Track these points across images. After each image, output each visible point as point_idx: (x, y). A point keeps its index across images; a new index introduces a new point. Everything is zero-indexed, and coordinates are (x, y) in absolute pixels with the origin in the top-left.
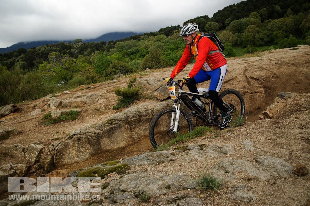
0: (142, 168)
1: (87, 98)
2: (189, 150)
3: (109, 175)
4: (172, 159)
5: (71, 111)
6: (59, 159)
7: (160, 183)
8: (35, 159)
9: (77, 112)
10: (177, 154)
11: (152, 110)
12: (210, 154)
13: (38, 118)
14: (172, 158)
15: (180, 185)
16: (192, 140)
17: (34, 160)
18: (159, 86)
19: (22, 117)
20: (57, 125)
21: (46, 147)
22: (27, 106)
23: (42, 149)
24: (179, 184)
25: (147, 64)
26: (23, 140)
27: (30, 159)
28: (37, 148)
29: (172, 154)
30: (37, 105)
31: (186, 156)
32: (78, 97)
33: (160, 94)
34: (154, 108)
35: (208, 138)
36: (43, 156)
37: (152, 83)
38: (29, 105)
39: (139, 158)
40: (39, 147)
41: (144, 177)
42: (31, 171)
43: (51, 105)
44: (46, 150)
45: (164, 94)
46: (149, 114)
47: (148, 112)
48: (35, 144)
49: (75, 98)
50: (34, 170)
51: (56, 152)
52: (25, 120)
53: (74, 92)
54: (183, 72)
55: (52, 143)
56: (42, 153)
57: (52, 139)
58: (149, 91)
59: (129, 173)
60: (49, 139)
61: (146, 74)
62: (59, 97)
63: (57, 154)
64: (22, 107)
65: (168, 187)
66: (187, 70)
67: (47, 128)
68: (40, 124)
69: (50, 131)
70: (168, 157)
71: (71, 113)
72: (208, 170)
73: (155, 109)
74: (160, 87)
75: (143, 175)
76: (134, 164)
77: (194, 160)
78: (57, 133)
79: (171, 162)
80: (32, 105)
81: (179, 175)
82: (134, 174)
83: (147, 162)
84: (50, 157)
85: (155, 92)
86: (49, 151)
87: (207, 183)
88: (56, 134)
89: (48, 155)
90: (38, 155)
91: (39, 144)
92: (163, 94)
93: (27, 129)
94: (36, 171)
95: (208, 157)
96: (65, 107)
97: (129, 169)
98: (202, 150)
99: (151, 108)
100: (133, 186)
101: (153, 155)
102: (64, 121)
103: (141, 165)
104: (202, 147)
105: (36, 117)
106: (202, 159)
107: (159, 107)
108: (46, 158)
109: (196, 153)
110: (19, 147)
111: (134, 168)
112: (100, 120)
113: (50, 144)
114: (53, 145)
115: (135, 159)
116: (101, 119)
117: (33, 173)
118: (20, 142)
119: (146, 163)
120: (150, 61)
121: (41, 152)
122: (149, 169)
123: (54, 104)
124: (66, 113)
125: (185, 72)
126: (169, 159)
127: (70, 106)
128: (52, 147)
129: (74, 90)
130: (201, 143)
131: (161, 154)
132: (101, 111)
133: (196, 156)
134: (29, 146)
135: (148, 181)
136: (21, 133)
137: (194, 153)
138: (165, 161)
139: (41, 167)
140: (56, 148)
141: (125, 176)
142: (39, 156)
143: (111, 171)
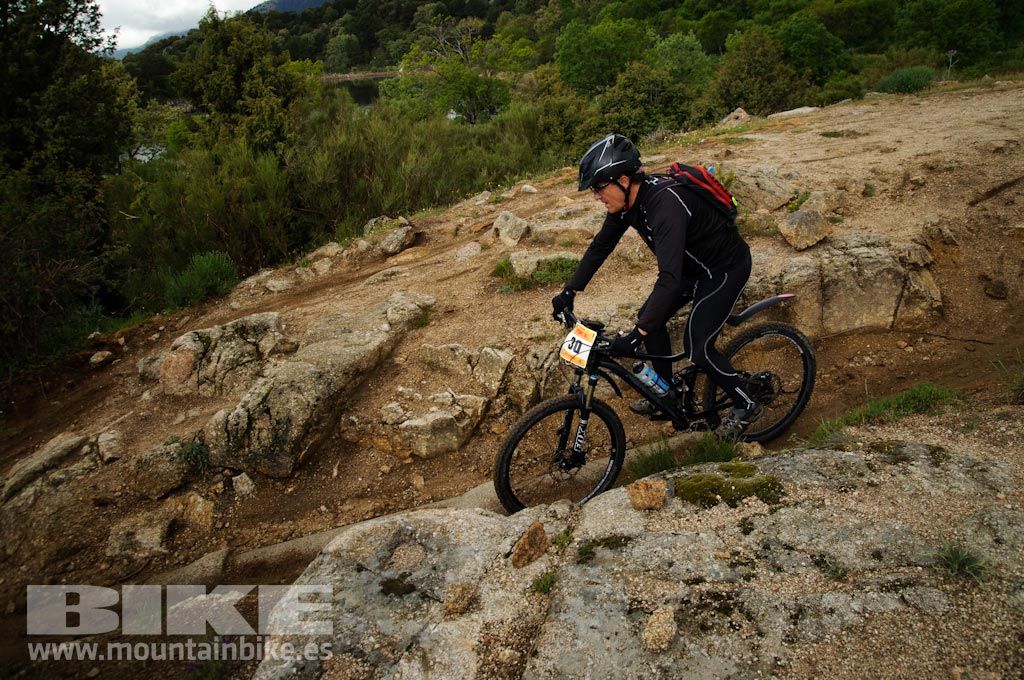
0: (811, 497)
1: (594, 222)
2: (906, 459)
3: (745, 501)
4: (872, 482)
5: (560, 259)
6: (551, 391)
7: (858, 542)
8: (498, 384)
9: (573, 261)
10: (880, 470)
11: (777, 280)
12: (957, 483)
13: (478, 271)
14: (872, 479)
15: (900, 555)
16: (906, 420)
17: (495, 386)
18: (787, 197)
19: (439, 262)
20: (528, 295)
21: (518, 358)
22: (440, 228)
23: (510, 365)
24: (898, 551)
25: (733, 83)
26: (462, 333)
27: (487, 384)
28: (499, 361)
29: (870, 466)
30: (461, 226)
31: (901, 477)
32: (569, 215)
33: (797, 231)
34: (781, 276)
35: (948, 425)
36: (514, 380)
37: (769, 184)
38: (442, 226)
39: (797, 466)
40: (505, 356)
41: (822, 521)
42: (492, 413)
43: (502, 233)
44: (520, 367)
45: (810, 230)
46: (770, 292)
47: (765, 285)
48: (493, 347)
49: (562, 218)
50: (498, 411)
51: (545, 375)
52: (450, 272)
53: (547, 188)
54: (854, 141)
55: (533, 351)
56: (512, 371)
57: (529, 336)
58: (762, 211)
59: (788, 505)
60: (521, 336)
61: (743, 140)
62: (511, 204)
63: (547, 378)
64: (427, 231)
65: (877, 555)
66: (867, 134)
67: (507, 302)
68: (490, 290)
69: (518, 313)
70: (861, 475)
71: (561, 266)
72: (955, 526)
73: (785, 281)
74: (791, 200)
75: (819, 514)
76: (791, 481)
77: (923, 494)
78: (537, 320)
79: (870, 488)
80: (450, 227)
81: (895, 530)
82: (799, 508)
83: (818, 480)
84: (531, 386)
85: (777, 213)
86: (529, 368)
87: (959, 565)
88: (533, 324)
89: (526, 378)
90: (503, 378)
91: (500, 348)
92: (806, 234)
93: (463, 302)
94: (503, 412)
95: (952, 490)
96: (540, 242)
97: (784, 494)
98: (937, 466)
99: (774, 274)
100: (806, 539)
101: (826, 461)
102: (544, 285)
103: (806, 487)
104: (937, 455)
105: (474, 266)
106: (940, 492)
107: (796, 276)
108: (523, 387)
109: (926, 475)
110: (461, 351)
111: (795, 491)
112: (637, 292)
113: (528, 351)
114: (535, 356)
115: (789, 468)
116: (638, 289)
117: (496, 416)
118: (458, 339)
119: (816, 482)
120: (743, 75)
121: (509, 369)
122: (827, 502)
123: (510, 231)
124: (549, 264)
125: (860, 139)
126: (865, 480)
127: (552, 242)
128: (535, 361)
129: (547, 183)
130: (934, 443)
131: (844, 462)
132: (636, 262)
133: (926, 484)
134: (480, 350)
135: (834, 533)
136: (450, 312)
137: (919, 470)
138: (859, 486)
139: (512, 405)
140: (546, 366)
141: (782, 511)
142: (506, 380)
143: (747, 492)
